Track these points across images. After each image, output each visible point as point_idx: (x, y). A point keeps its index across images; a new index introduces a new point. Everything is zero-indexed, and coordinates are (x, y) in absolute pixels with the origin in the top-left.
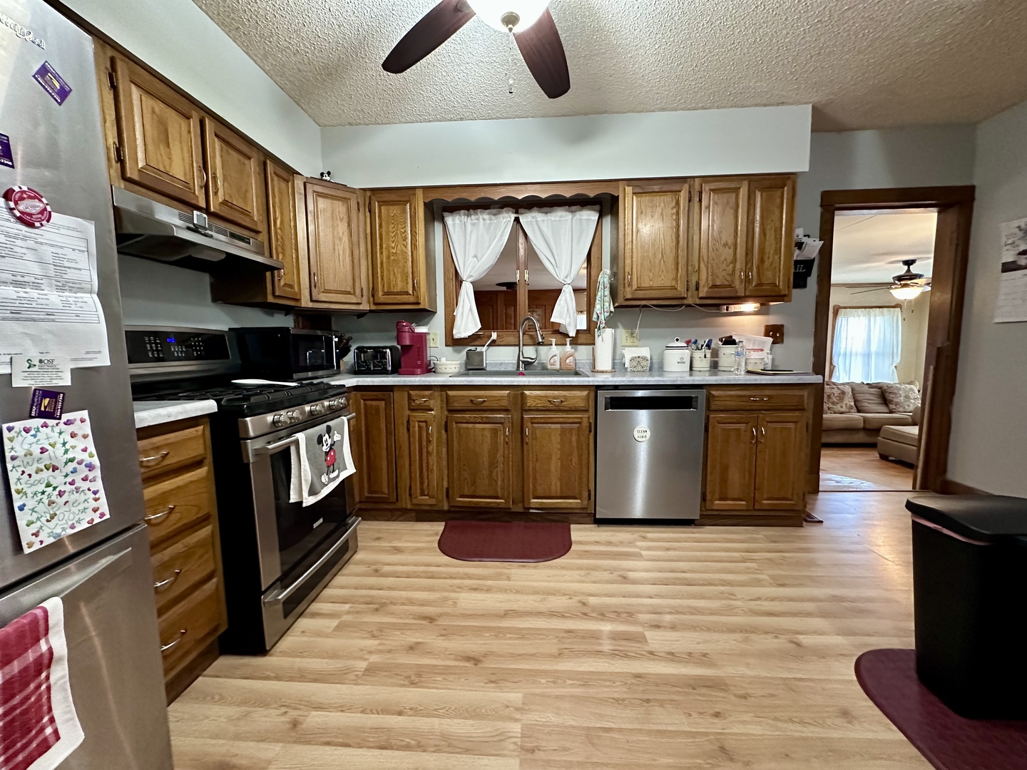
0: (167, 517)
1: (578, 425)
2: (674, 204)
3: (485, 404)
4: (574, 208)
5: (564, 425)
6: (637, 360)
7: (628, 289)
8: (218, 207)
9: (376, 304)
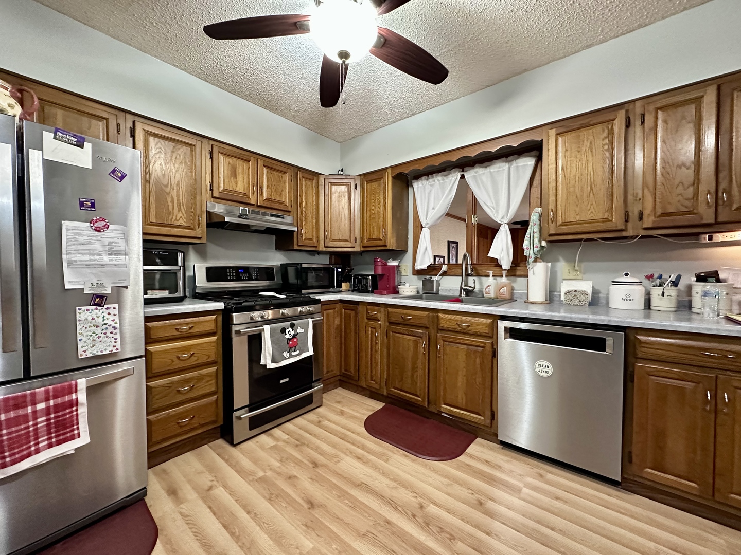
0: (189, 358)
1: (482, 349)
2: (605, 134)
3: (411, 321)
4: (510, 158)
5: (470, 347)
6: (574, 294)
7: (552, 225)
8: (262, 202)
9: (364, 247)
